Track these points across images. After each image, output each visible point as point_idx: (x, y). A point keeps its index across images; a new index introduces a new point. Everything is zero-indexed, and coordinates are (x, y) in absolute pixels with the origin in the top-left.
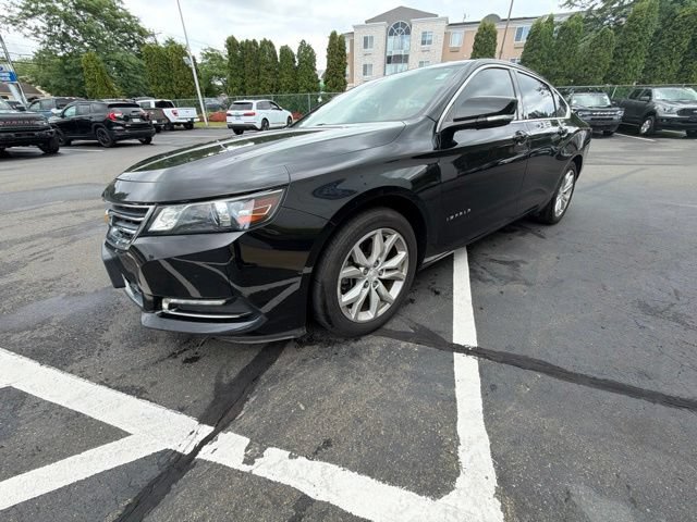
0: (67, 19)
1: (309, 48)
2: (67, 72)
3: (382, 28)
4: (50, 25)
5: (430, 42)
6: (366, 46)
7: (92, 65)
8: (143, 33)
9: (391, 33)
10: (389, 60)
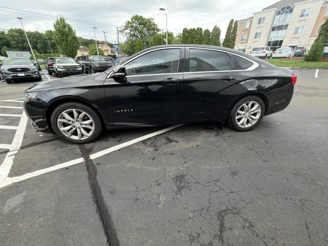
0: (136, 29)
1: (218, 29)
2: (132, 47)
3: (273, 12)
4: (131, 31)
5: (307, 15)
6: (259, 23)
7: (138, 44)
8: (158, 30)
9: (279, 13)
10: (273, 29)
